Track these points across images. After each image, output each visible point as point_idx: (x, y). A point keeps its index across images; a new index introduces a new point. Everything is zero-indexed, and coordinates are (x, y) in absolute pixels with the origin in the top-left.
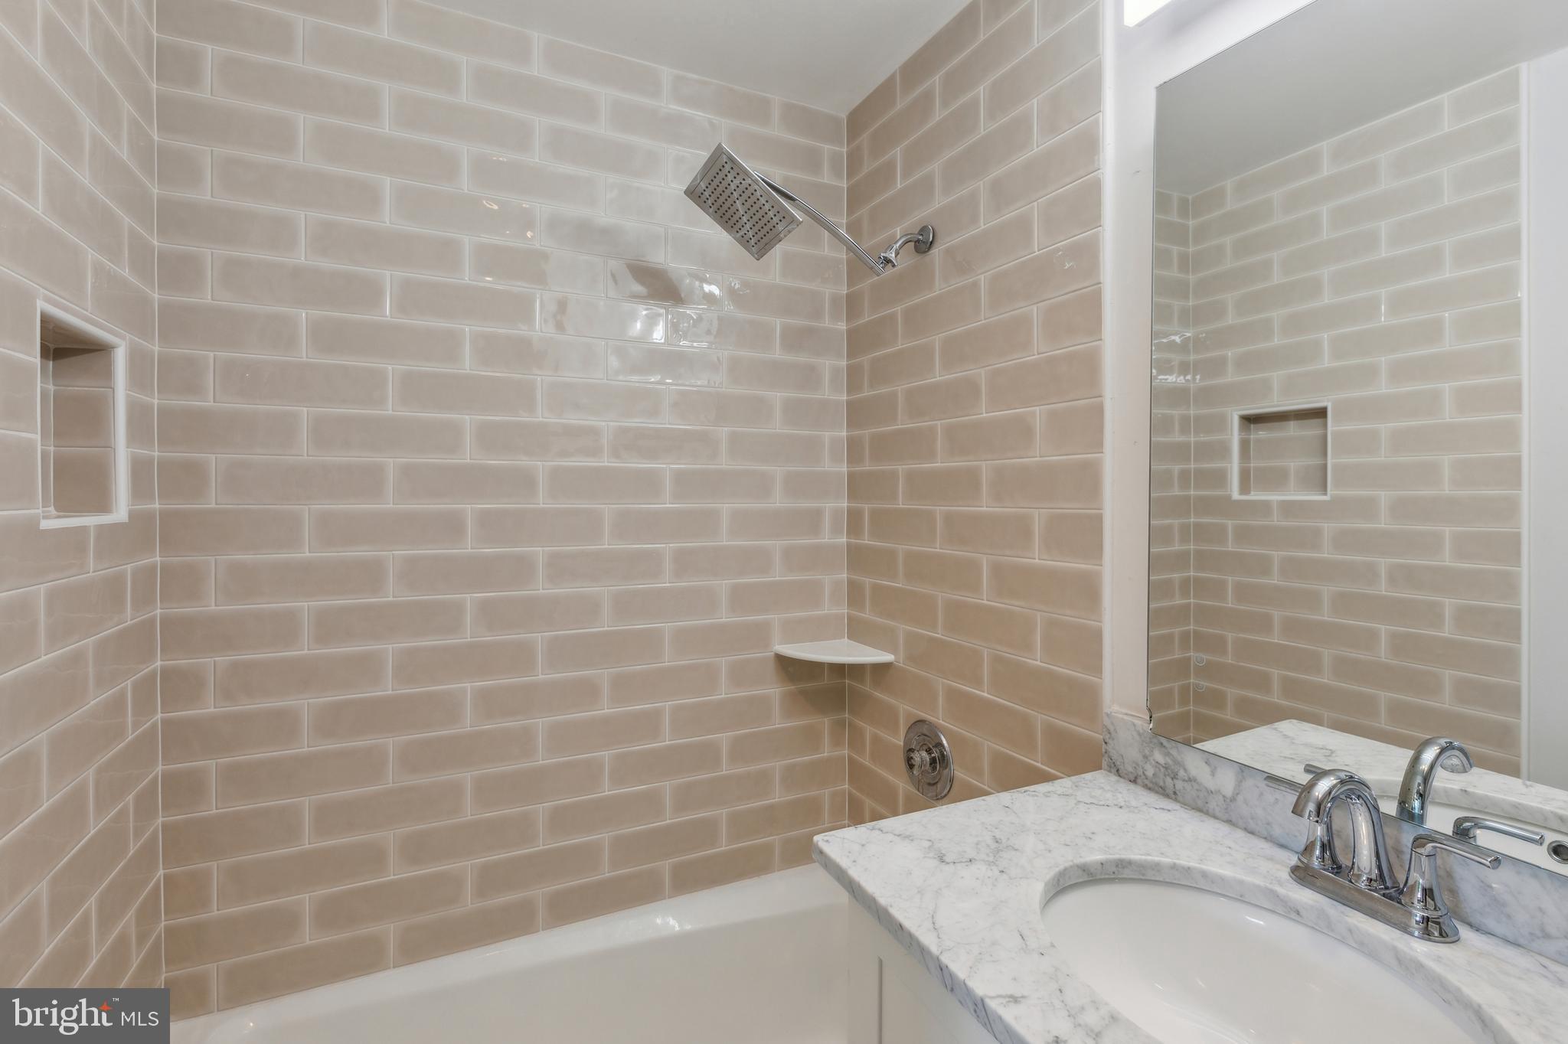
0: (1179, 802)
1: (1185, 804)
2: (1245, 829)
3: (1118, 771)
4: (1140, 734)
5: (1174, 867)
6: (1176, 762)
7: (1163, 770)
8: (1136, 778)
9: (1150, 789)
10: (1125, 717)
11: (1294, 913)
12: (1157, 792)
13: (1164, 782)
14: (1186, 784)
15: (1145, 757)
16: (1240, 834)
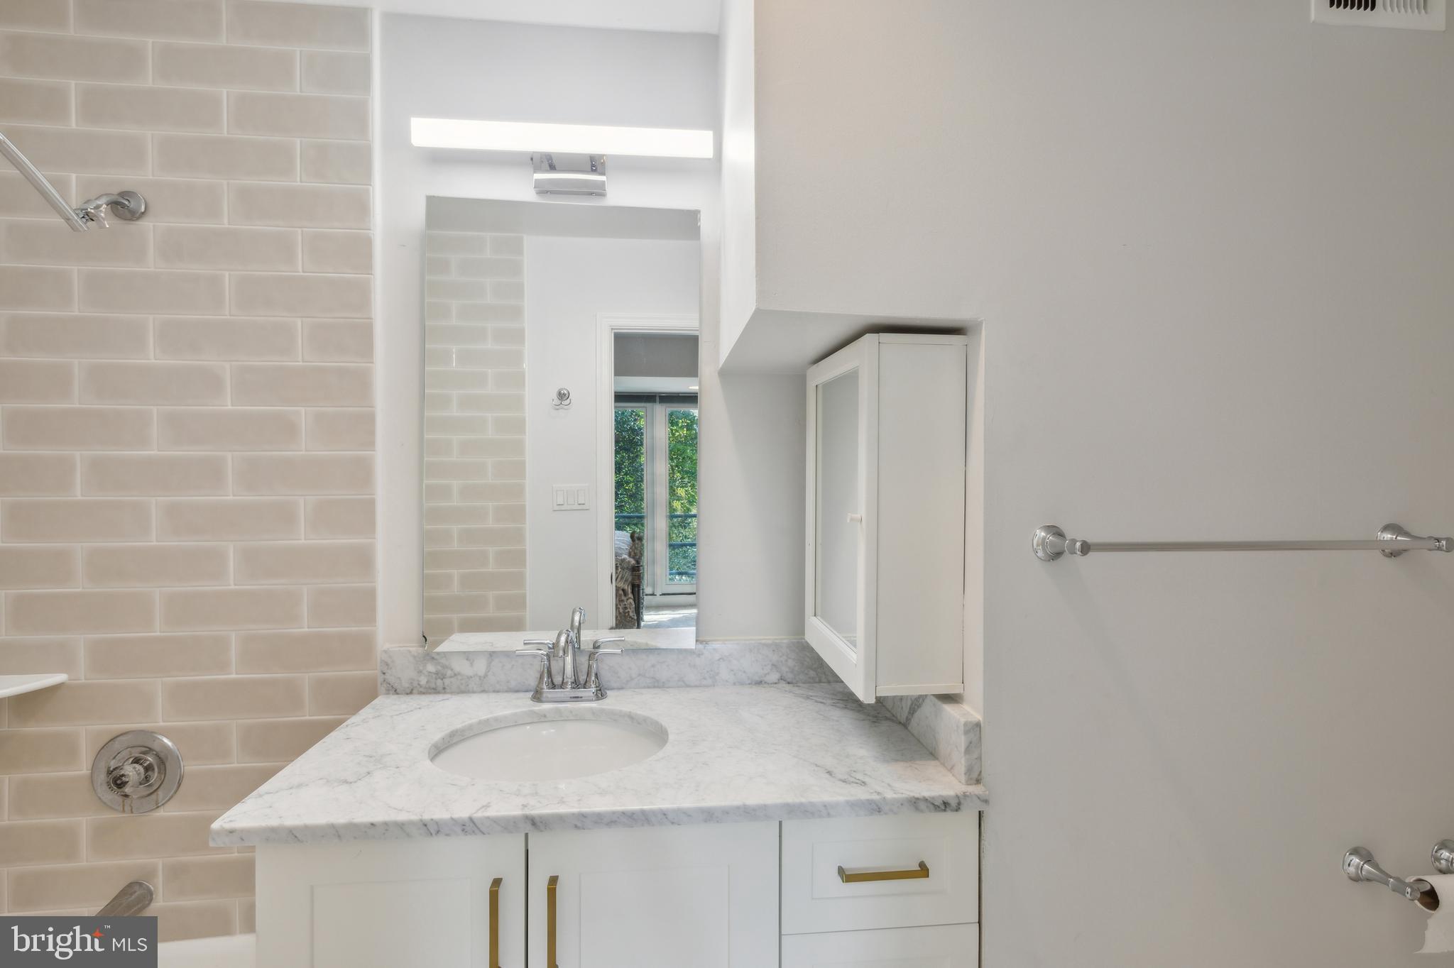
0: (448, 693)
1: (452, 693)
2: (494, 691)
3: (396, 691)
4: (414, 657)
5: (480, 722)
6: (444, 667)
7: (434, 676)
8: (412, 690)
9: (424, 693)
10: (402, 649)
11: (542, 718)
12: (430, 693)
13: (436, 684)
14: (452, 679)
15: (420, 672)
16: (493, 695)
